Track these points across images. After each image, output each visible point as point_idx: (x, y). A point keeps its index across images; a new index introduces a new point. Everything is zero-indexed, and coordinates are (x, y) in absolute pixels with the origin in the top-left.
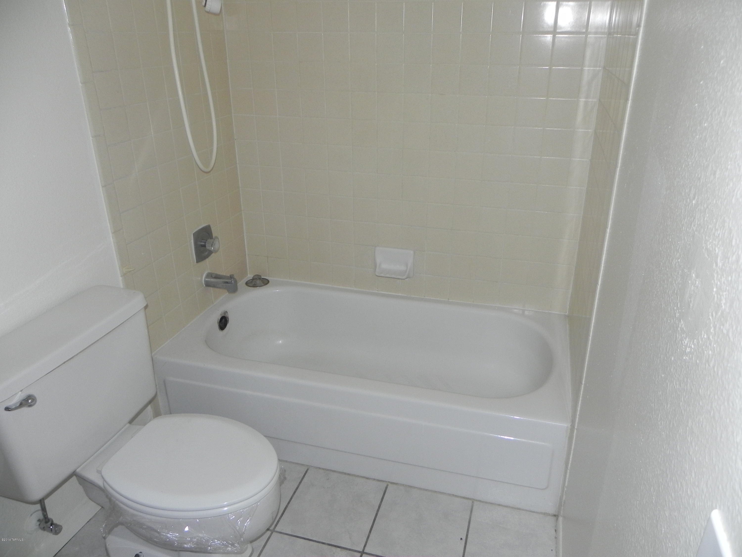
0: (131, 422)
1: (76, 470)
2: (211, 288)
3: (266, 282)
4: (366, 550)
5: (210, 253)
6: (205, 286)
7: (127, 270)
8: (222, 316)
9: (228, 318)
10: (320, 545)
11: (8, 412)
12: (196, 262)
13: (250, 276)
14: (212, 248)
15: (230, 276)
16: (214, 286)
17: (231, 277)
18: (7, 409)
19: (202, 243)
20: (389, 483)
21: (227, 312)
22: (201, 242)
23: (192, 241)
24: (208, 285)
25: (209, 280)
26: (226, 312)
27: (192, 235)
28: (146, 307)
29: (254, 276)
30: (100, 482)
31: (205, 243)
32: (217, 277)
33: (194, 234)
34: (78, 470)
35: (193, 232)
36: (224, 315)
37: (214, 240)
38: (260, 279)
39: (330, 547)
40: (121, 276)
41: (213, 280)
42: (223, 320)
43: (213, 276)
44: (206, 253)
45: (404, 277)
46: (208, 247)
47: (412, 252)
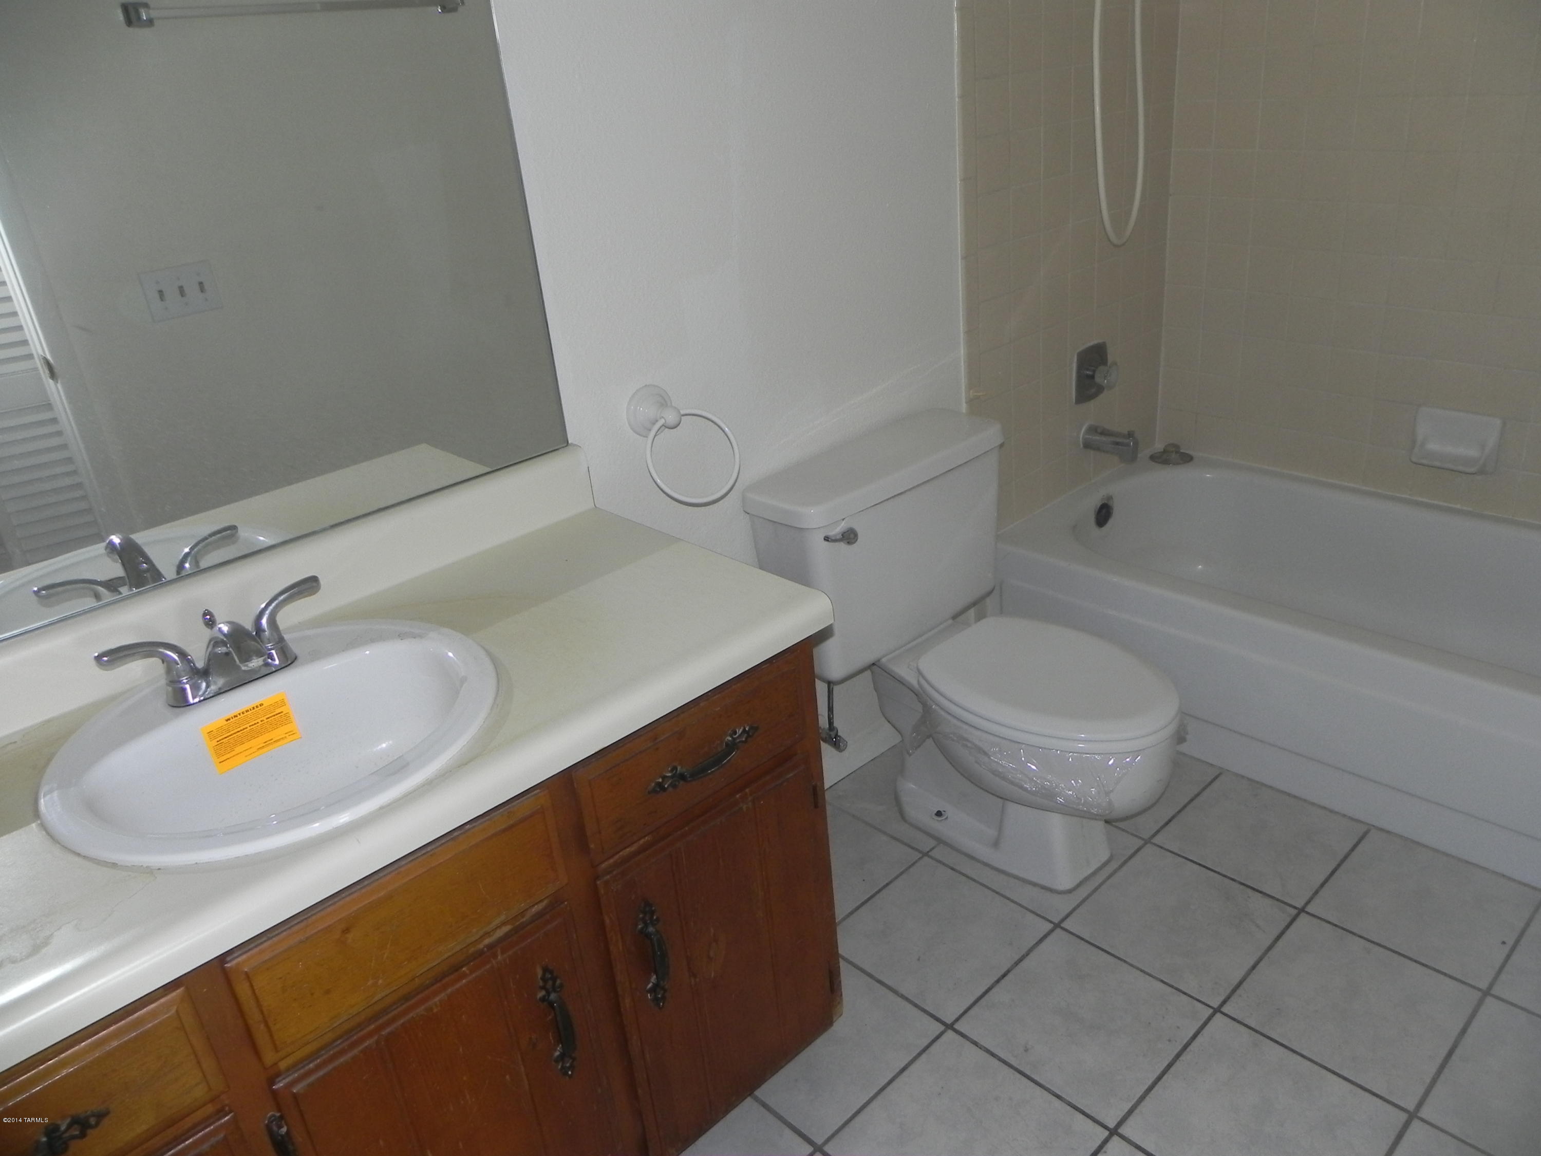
0: (955, 617)
1: (881, 659)
2: (1092, 452)
3: (1187, 459)
4: (1309, 909)
5: (1100, 389)
6: (1082, 446)
7: (976, 394)
8: (1103, 502)
9: (1113, 509)
10: (1227, 881)
11: (826, 543)
12: (1074, 401)
13: (1159, 446)
14: (1104, 381)
15: (1128, 432)
16: (1098, 449)
17: (1130, 435)
18: (827, 539)
19: (1088, 372)
20: (1372, 827)
21: (1112, 498)
22: (1088, 370)
23: (1075, 366)
24: (1087, 445)
25: (1090, 437)
26: (1110, 498)
27: (1076, 356)
28: (1002, 446)
29: (1166, 446)
30: (912, 680)
31: (1094, 371)
32: (1104, 433)
33: (1079, 355)
34: (884, 660)
35: (1078, 351)
36: (1106, 502)
37: (1110, 367)
38: (1177, 452)
39: (1242, 887)
40: (966, 403)
41: (1097, 438)
42: (1104, 511)
43: (1099, 431)
44: (1093, 390)
45: (1472, 470)
46: (1098, 379)
47: (1498, 422)
